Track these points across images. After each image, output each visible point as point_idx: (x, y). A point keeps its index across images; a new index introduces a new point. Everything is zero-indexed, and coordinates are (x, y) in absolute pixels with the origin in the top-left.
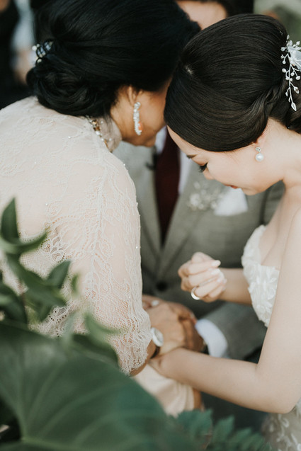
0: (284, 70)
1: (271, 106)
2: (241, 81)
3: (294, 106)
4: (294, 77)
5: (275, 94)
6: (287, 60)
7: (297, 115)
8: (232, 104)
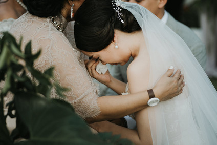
0: (114, 8)
1: (113, 25)
2: (98, 18)
3: (122, 21)
4: (119, 10)
5: (113, 19)
6: (115, 4)
7: (125, 25)
8: (97, 29)
